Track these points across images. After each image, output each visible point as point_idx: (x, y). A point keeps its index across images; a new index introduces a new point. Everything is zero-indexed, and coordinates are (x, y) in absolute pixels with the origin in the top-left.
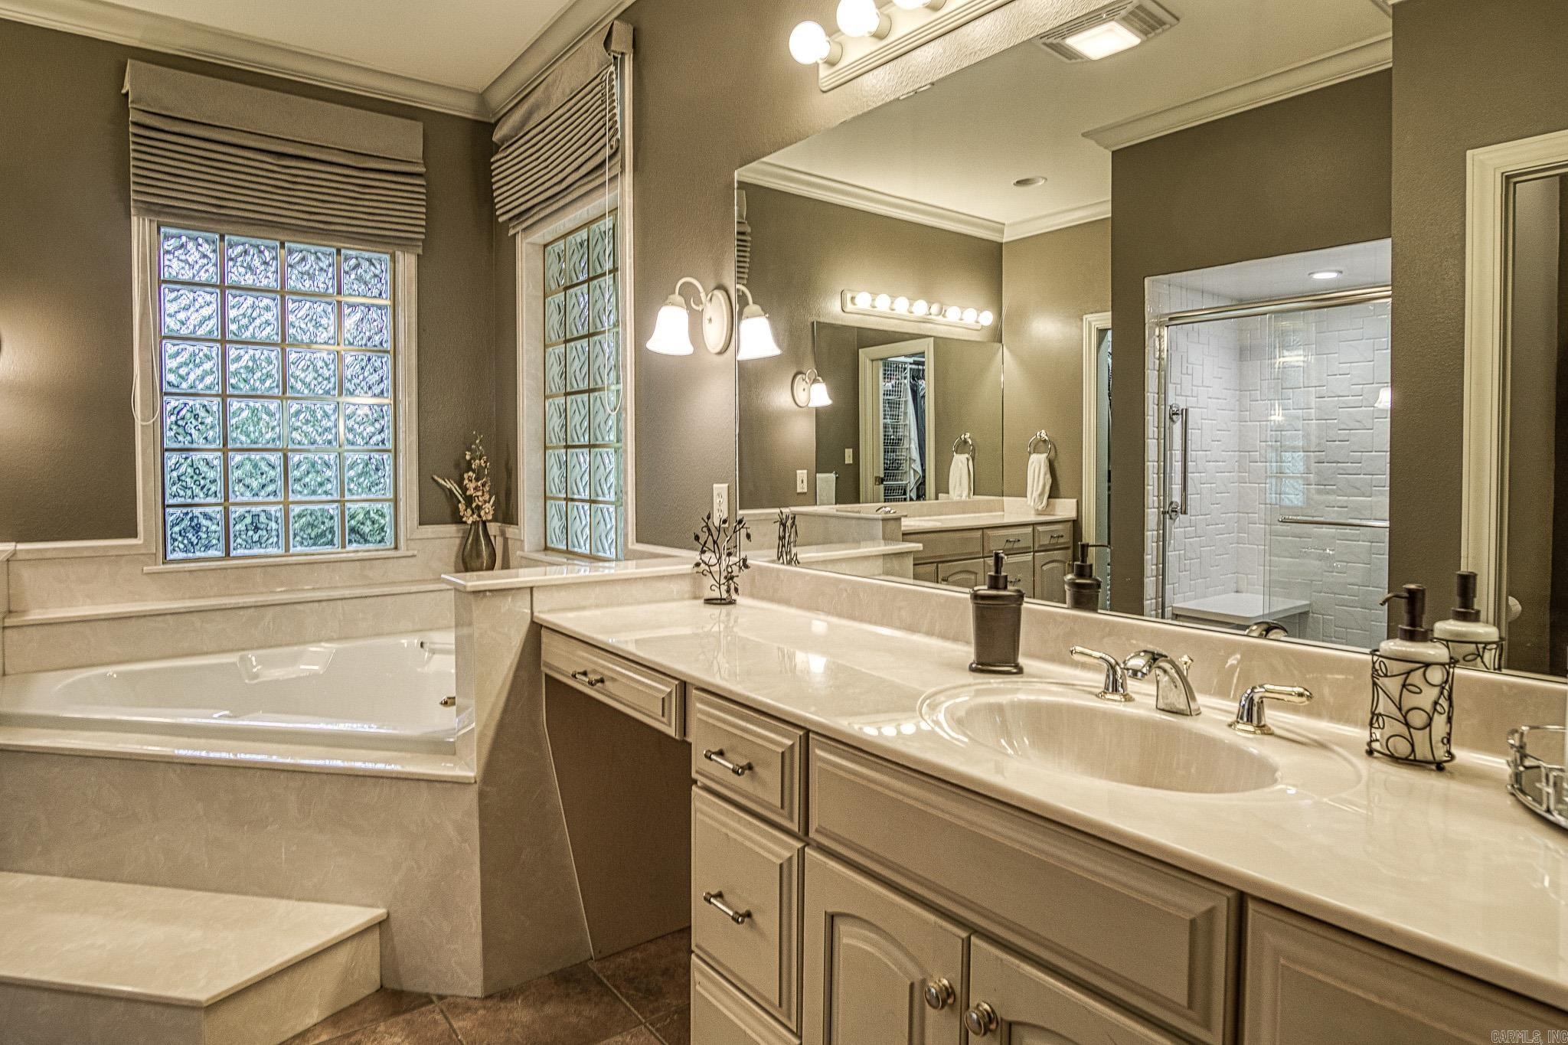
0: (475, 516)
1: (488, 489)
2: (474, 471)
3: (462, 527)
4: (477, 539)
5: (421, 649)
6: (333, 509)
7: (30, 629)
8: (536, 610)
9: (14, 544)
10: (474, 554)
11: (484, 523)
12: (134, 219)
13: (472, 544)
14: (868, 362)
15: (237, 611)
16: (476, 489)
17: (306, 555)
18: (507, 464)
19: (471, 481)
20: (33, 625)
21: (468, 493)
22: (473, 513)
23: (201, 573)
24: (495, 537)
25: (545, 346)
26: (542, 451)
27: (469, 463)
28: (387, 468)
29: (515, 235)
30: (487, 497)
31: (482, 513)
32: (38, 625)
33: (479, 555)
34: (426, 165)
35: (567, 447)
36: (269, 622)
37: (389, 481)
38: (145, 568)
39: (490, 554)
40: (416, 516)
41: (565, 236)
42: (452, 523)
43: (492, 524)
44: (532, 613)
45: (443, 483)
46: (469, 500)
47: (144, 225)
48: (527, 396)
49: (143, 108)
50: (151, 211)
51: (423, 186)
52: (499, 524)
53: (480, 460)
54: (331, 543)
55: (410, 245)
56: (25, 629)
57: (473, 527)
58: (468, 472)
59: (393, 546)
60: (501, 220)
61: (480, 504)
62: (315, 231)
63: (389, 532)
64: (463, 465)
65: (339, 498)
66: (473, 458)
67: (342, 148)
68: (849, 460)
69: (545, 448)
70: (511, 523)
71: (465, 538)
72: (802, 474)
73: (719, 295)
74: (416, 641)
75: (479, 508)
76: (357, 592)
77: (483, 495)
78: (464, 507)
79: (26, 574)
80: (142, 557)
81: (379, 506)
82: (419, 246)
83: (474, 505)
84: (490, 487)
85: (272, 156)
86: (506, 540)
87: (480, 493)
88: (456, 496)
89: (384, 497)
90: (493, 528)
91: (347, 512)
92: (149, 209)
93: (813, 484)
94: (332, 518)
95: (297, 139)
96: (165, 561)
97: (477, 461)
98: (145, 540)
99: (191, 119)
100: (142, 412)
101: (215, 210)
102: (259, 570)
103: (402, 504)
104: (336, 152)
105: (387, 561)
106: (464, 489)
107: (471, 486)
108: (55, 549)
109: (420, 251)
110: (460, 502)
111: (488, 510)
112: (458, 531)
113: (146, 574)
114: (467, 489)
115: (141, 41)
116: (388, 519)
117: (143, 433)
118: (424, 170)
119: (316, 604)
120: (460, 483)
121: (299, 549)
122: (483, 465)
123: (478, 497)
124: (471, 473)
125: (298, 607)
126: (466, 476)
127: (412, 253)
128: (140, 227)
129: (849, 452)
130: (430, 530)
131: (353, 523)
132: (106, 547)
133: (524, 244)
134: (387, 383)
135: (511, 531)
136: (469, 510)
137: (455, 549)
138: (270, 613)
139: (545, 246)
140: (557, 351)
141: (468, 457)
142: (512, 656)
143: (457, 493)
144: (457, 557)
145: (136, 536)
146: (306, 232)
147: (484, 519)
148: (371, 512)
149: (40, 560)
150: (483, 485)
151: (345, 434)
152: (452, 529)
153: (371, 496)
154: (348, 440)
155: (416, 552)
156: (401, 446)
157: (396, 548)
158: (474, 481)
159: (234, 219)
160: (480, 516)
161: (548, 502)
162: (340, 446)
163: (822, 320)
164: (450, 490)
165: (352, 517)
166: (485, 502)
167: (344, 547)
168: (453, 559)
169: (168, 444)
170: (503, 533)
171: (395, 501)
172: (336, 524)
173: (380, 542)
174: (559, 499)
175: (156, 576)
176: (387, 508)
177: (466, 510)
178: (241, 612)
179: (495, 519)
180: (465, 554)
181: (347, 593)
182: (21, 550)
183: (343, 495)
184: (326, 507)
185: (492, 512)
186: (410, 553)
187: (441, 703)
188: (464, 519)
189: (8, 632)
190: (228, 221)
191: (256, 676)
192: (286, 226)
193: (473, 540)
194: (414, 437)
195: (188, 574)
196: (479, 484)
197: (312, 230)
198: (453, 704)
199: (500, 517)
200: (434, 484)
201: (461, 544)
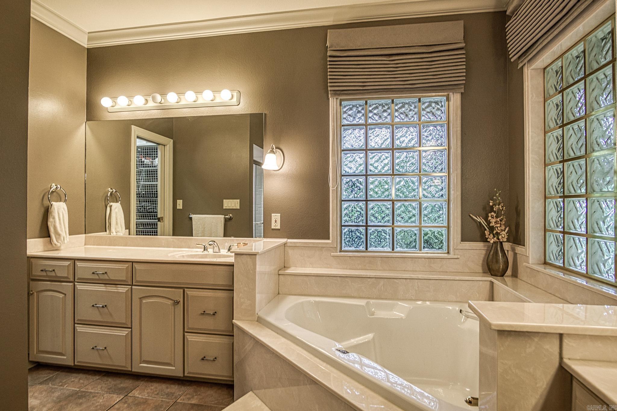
0: (495, 239)
1: (504, 223)
2: (495, 212)
3: (487, 244)
4: (496, 252)
5: (460, 314)
6: (416, 230)
7: (288, 276)
8: (566, 355)
9: (287, 239)
10: (494, 260)
11: (501, 243)
12: (330, 99)
13: (493, 255)
15: (367, 279)
16: (496, 222)
17: (402, 253)
18: (517, 208)
19: (493, 218)
20: (288, 275)
21: (491, 225)
22: (494, 237)
23: (354, 258)
24: (508, 251)
25: (545, 133)
26: (543, 200)
27: (492, 207)
28: (444, 210)
29: (522, 67)
30: (503, 228)
31: (500, 237)
32: (290, 275)
33: (497, 261)
34: (465, 42)
35: (564, 197)
36: (381, 287)
37: (445, 217)
38: (332, 254)
39: (504, 262)
40: (459, 236)
41: (561, 56)
42: (481, 241)
43: (507, 243)
44: (561, 358)
45: (476, 218)
46: (492, 229)
47: (334, 101)
48: (532, 165)
49: (333, 49)
50: (337, 94)
51: (464, 54)
52: (511, 244)
53: (499, 205)
54: (415, 247)
55: (458, 88)
56: (286, 276)
57: (494, 245)
58: (491, 213)
59: (446, 252)
60: (512, 60)
61: (499, 231)
62: (407, 90)
63: (445, 244)
64: (488, 209)
65: (418, 225)
66: (495, 205)
67: (420, 45)
69: (545, 198)
70: (519, 244)
71: (488, 251)
74: (457, 308)
75: (498, 234)
76: (426, 276)
77: (500, 226)
78: (489, 233)
79: (290, 252)
80: (331, 249)
81: (439, 229)
82: (462, 88)
83: (495, 232)
84: (505, 221)
85: (387, 57)
86: (515, 254)
87: (499, 225)
88: (483, 226)
89: (442, 225)
90: (507, 246)
91: (423, 232)
92: (336, 93)
94: (415, 234)
95: (398, 46)
96: (340, 251)
97: (497, 206)
98: (332, 241)
99: (352, 48)
100: (332, 184)
101: (361, 88)
102: (379, 258)
103: (452, 229)
104: (417, 47)
105: (443, 259)
106: (489, 223)
107: (493, 221)
108: (300, 242)
109: (463, 91)
110: (486, 230)
111: (504, 236)
112: (485, 246)
113: (333, 256)
114: (490, 223)
115: (334, 21)
116: (444, 238)
117: (332, 193)
118: (464, 45)
119: (404, 280)
120: (486, 218)
121: (399, 249)
122: (501, 209)
123: (497, 227)
124: (493, 213)
125: (395, 280)
126: (490, 215)
127: (458, 93)
128: (333, 102)
130: (467, 245)
131: (426, 238)
132: (318, 243)
133: (529, 71)
134: (445, 165)
135: (519, 249)
136: (491, 235)
137: (483, 256)
138: (382, 282)
139: (545, 69)
140: (555, 134)
141: (491, 204)
142: (538, 397)
143: (484, 225)
144: (483, 261)
145: (329, 239)
146: (402, 91)
147: (501, 240)
148: (435, 233)
149: (295, 247)
150: (501, 221)
151: (422, 192)
152: (480, 245)
153: (436, 225)
154: (424, 195)
155: (459, 257)
156: (452, 197)
157: (448, 253)
158: (495, 218)
159: (370, 91)
160: (498, 239)
161: (547, 233)
162: (420, 199)
164: (480, 223)
165: (426, 234)
166: (502, 230)
167: (421, 250)
168: (481, 262)
169: (344, 198)
170: (513, 250)
171: (448, 227)
172: (417, 238)
173: (439, 248)
174: (556, 232)
175: (336, 257)
176: (444, 231)
177: (490, 235)
178: (369, 280)
179: (508, 241)
180: (489, 260)
181: (420, 276)
182: (289, 242)
183: (420, 223)
184: (413, 229)
185: (506, 237)
186: (456, 257)
187: (466, 401)
188: (488, 240)
189: (281, 276)
190: (367, 93)
191: (373, 314)
192: (393, 90)
193: (494, 252)
194: (459, 193)
195: (349, 258)
196: (498, 220)
197: (405, 90)
198: (476, 405)
199: (512, 239)
200: (470, 219)
201: (486, 254)
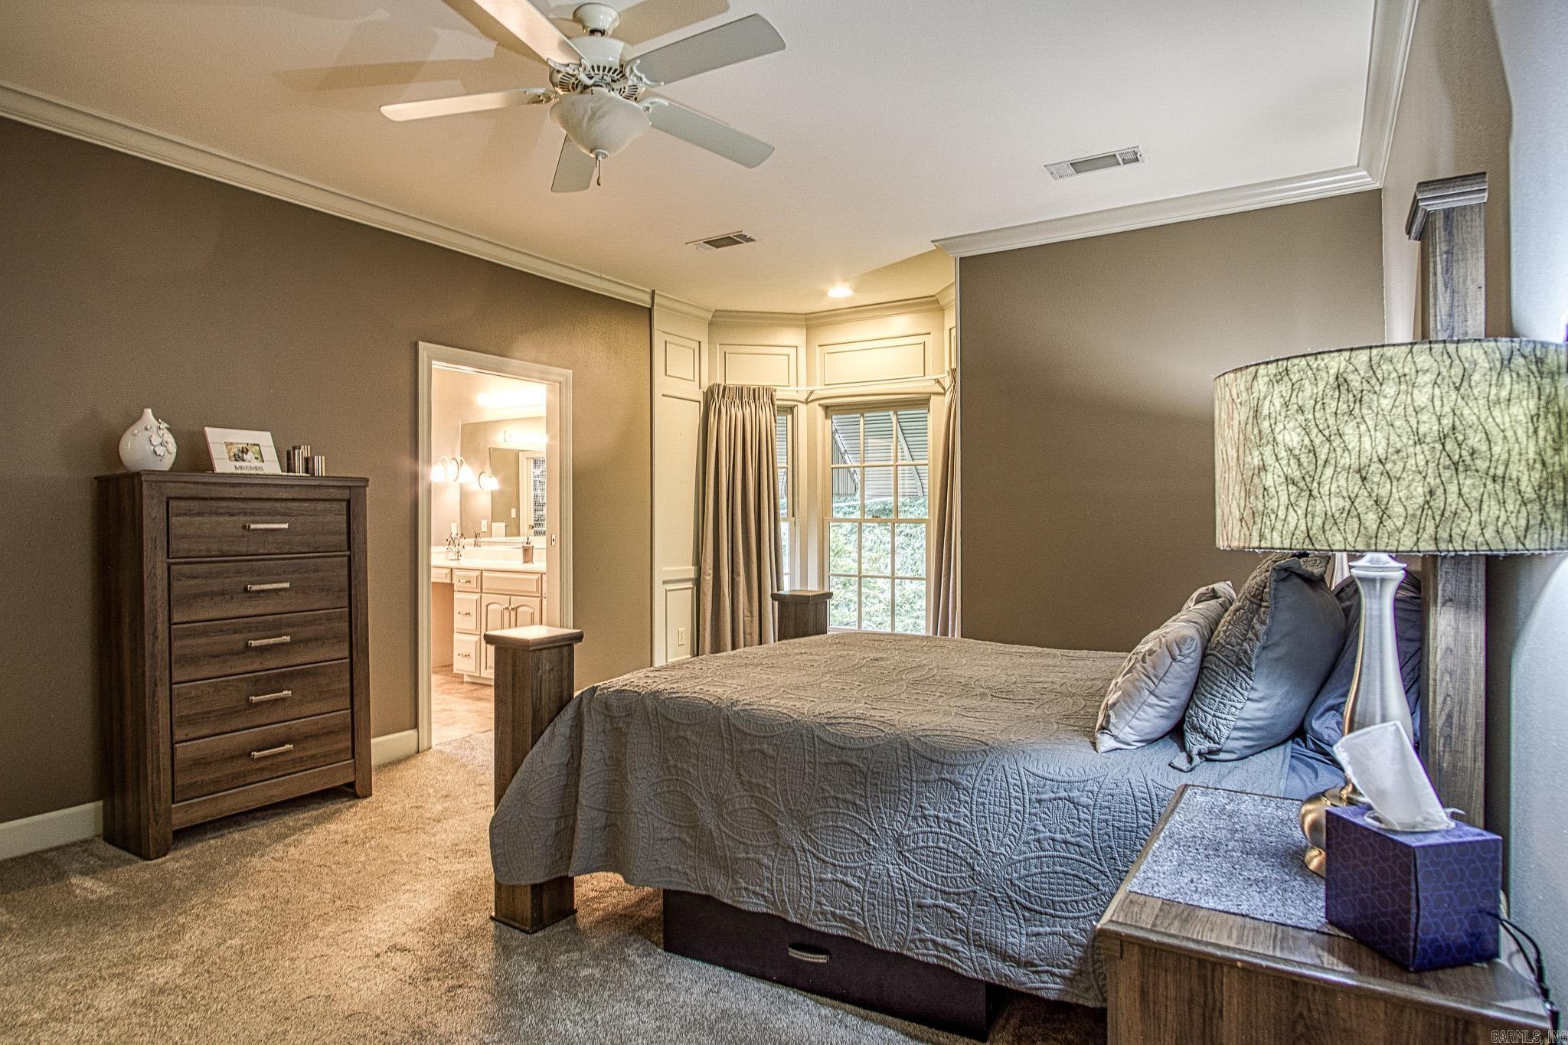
14: (525, 460)
68: (514, 515)
72: (484, 523)
73: (454, 461)
93: (490, 527)
129: (513, 511)
163: (494, 446)
